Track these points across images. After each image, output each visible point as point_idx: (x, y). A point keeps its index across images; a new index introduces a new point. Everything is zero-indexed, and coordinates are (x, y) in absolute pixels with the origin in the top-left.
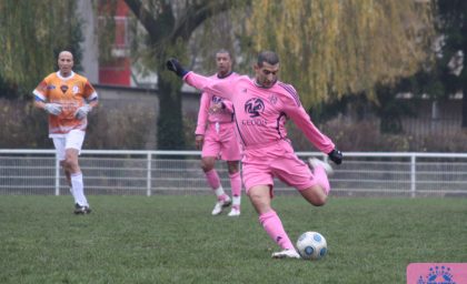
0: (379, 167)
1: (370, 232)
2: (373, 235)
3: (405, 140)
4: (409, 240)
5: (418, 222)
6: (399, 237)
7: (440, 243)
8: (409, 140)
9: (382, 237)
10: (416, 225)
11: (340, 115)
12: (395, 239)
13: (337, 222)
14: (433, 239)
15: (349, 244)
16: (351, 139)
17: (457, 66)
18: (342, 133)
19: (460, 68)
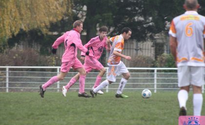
0: (38, 75)
1: (30, 113)
2: (32, 114)
3: (54, 59)
4: (53, 116)
5: (59, 106)
6: (47, 115)
7: (70, 118)
8: (56, 59)
9: (37, 115)
10: (58, 108)
11: (16, 44)
12: (45, 116)
13: (11, 106)
14: (66, 116)
15: (17, 120)
16: (22, 59)
17: (83, 16)
18: (17, 55)
19: (85, 17)
